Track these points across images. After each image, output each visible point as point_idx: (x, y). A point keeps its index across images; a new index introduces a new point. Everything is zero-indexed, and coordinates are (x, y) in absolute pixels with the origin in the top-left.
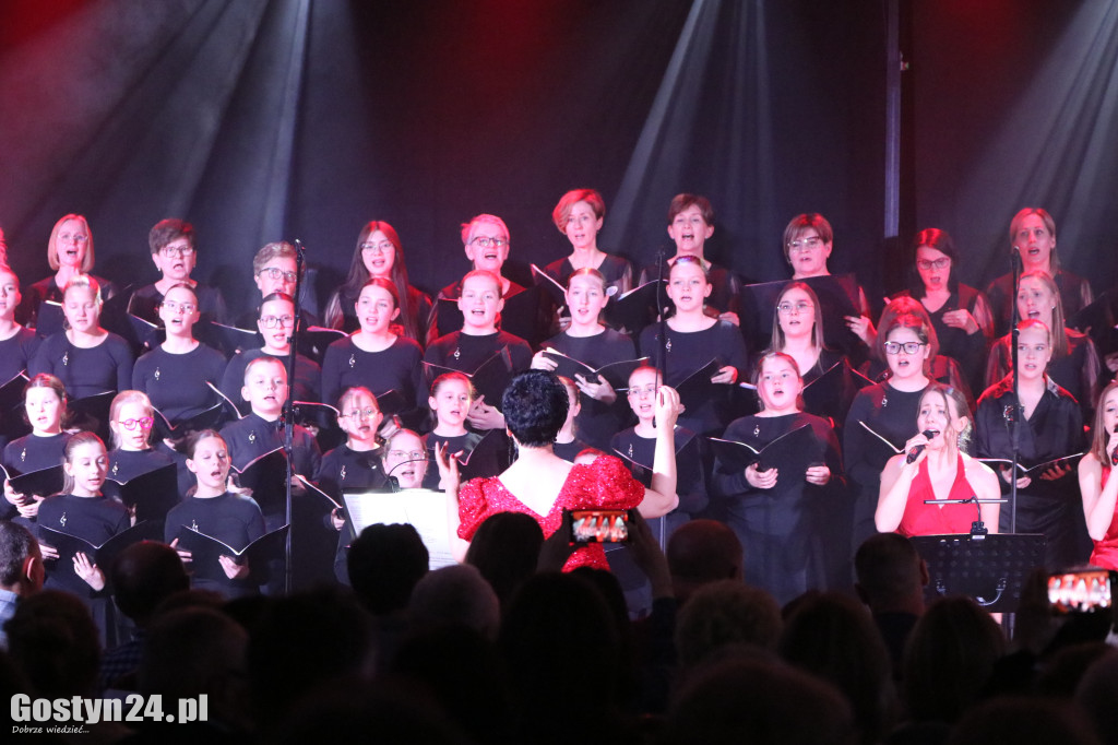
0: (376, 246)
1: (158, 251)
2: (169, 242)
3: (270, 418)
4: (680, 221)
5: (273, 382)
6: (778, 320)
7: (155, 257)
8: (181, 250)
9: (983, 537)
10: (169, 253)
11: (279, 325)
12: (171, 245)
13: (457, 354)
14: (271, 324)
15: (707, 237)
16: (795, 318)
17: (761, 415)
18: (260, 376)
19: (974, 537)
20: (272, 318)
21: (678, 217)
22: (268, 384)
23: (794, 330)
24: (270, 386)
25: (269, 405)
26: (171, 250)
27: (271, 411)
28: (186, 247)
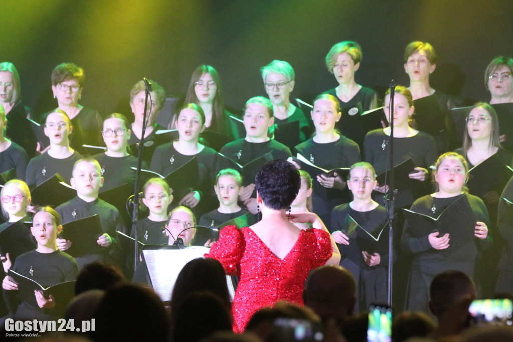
0: (205, 84)
1: (56, 85)
2: (64, 81)
3: (89, 200)
4: (412, 61)
5: (90, 176)
7: (53, 88)
8: (71, 88)
10: (63, 88)
11: (114, 135)
12: (64, 83)
13: (239, 155)
14: (110, 134)
16: (476, 128)
18: (82, 171)
21: (410, 59)
22: (87, 177)
23: (477, 135)
24: (88, 178)
25: (88, 191)
26: (65, 86)
27: (90, 195)
28: (74, 87)
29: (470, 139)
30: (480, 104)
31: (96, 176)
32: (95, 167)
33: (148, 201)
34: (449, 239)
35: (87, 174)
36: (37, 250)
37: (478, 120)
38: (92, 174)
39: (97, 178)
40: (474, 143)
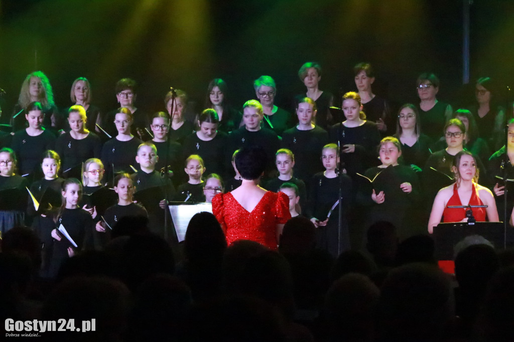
2: (123, 90)
3: (148, 171)
5: (150, 155)
6: (399, 122)
7: (117, 96)
8: (127, 94)
9: (474, 224)
10: (122, 96)
11: (160, 129)
12: (123, 92)
13: (243, 140)
14: (158, 128)
15: (372, 83)
17: (380, 167)
18: (144, 152)
19: (469, 224)
20: (157, 126)
23: (406, 126)
24: (148, 157)
25: (147, 165)
26: (123, 93)
27: (148, 168)
28: (130, 93)
29: (401, 129)
30: (407, 104)
31: (153, 155)
32: (153, 149)
33: (189, 170)
34: (384, 195)
35: (147, 154)
36: (119, 204)
37: (407, 117)
38: (151, 154)
39: (154, 157)
40: (404, 131)
